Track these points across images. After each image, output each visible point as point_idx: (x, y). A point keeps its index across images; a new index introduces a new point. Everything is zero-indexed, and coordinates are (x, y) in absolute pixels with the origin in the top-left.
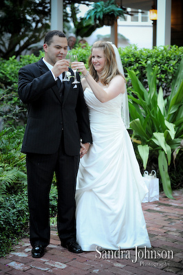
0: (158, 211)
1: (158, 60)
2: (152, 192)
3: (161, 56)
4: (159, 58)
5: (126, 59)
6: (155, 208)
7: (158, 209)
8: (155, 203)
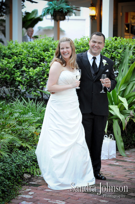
0: (117, 165)
1: (108, 48)
2: (111, 151)
3: (110, 45)
4: (109, 47)
5: (82, 48)
6: (115, 163)
7: (117, 164)
8: (113, 159)
